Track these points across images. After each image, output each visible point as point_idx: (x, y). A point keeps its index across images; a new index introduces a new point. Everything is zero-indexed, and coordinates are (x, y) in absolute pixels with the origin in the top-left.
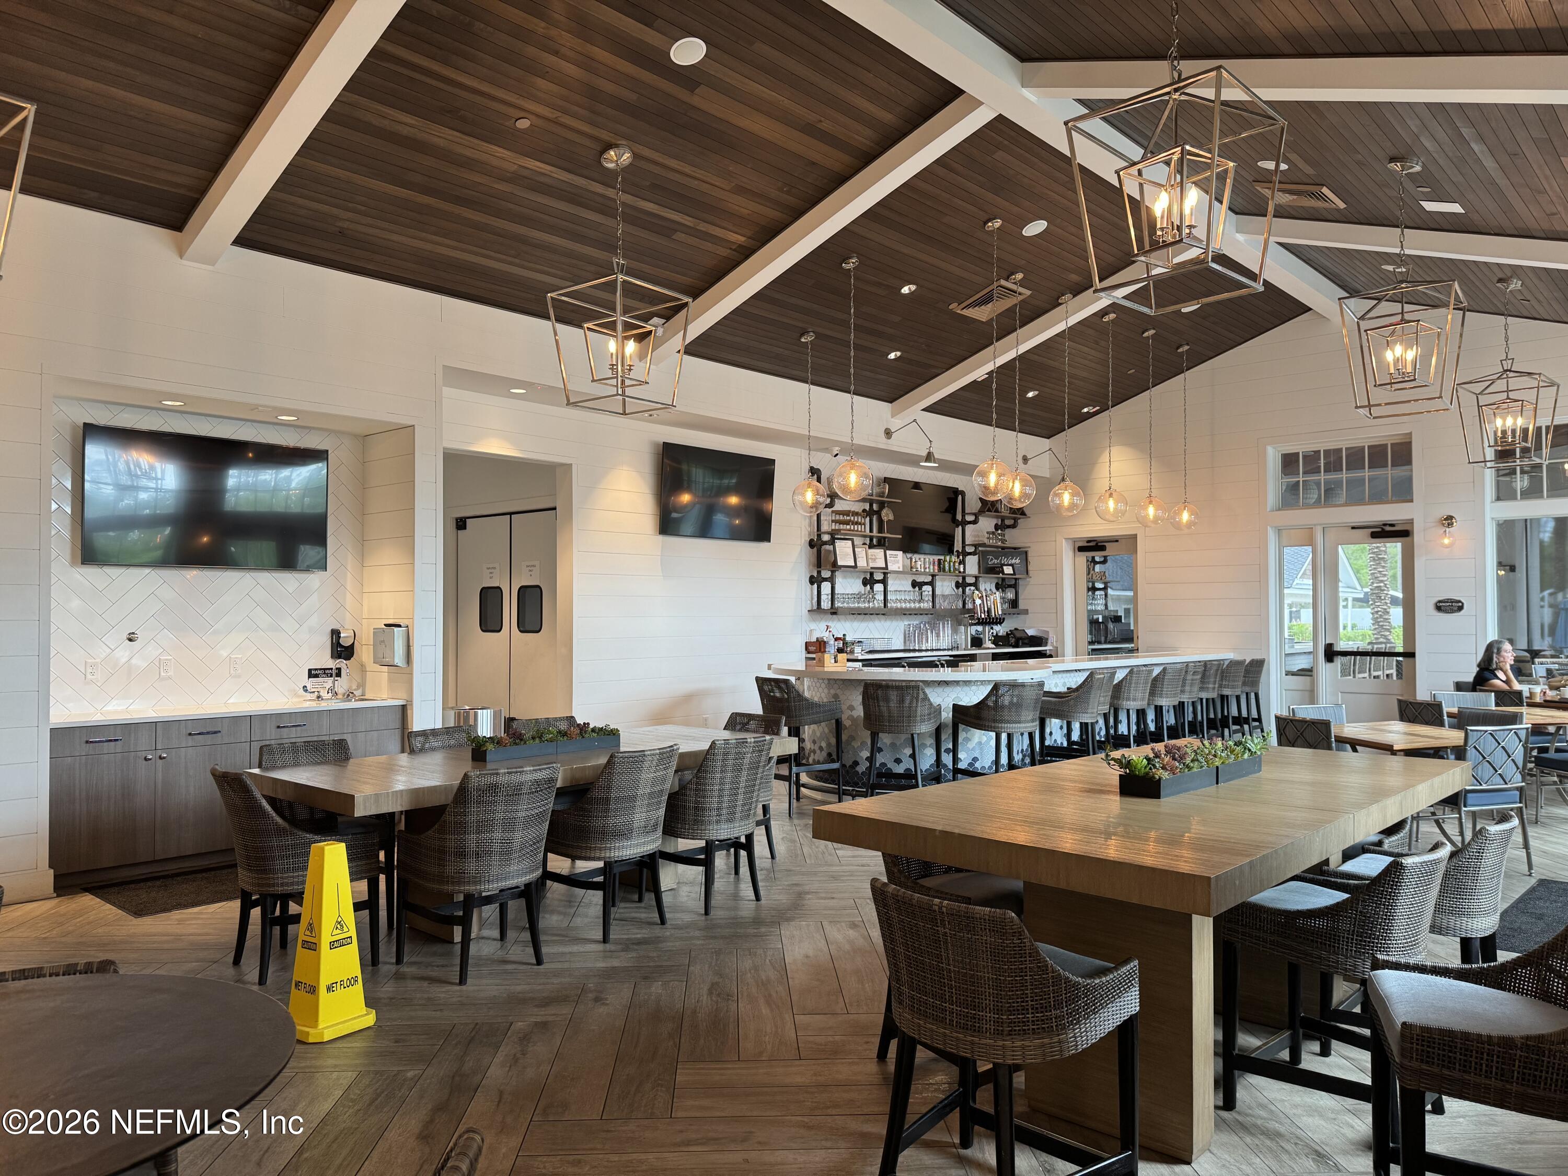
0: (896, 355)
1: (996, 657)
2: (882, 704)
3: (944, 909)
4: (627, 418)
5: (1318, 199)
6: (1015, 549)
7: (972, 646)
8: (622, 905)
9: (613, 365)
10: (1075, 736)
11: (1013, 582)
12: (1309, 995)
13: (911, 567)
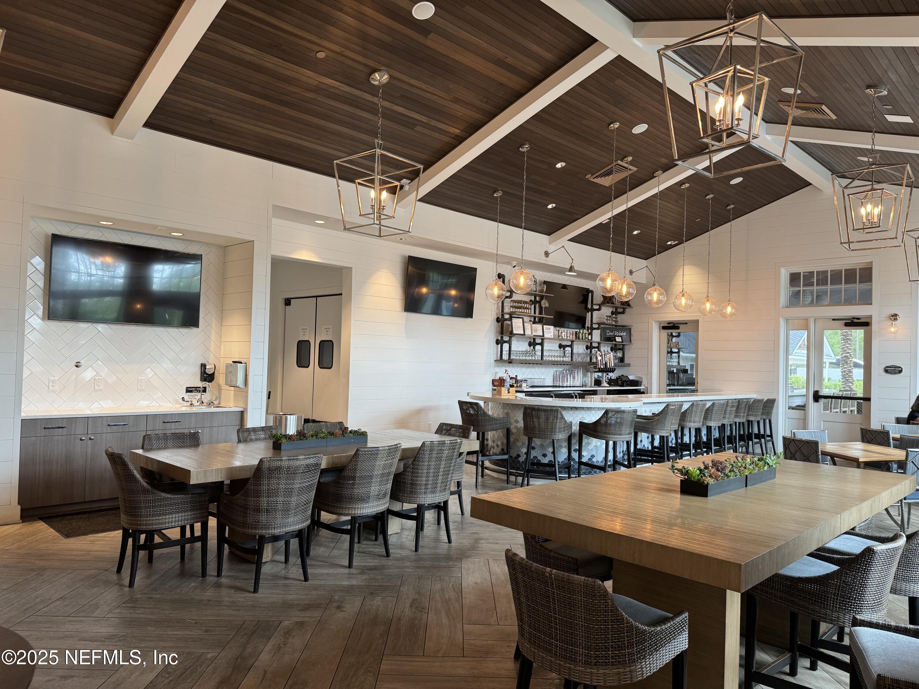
0: (552, 206)
1: (609, 392)
2: (535, 420)
3: (553, 576)
4: (381, 239)
5: (819, 113)
6: (623, 326)
7: (595, 385)
8: (365, 542)
9: (373, 206)
10: (657, 443)
11: (621, 347)
13: (559, 336)
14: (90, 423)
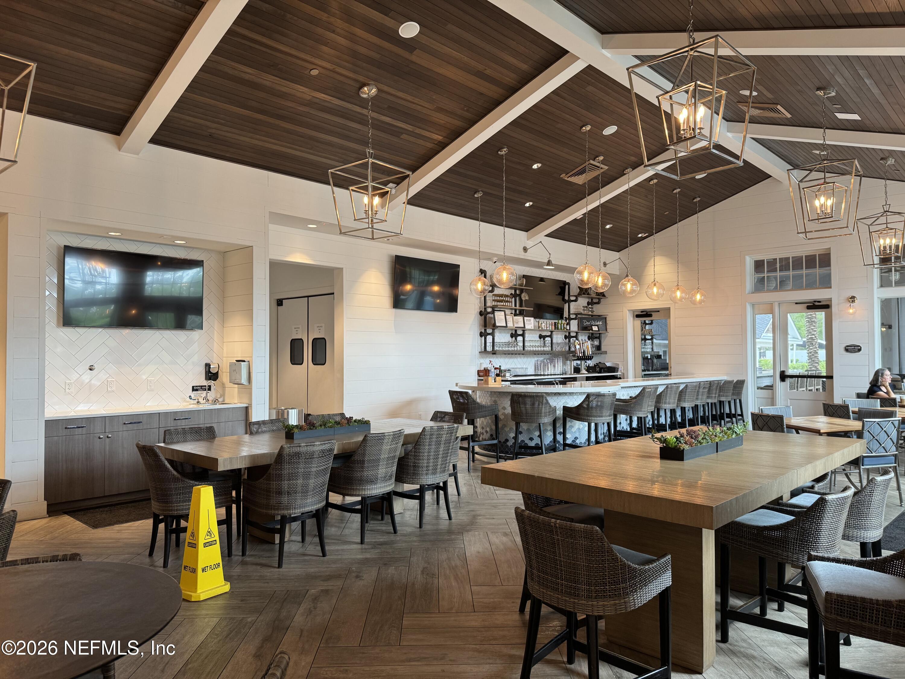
0: (530, 204)
1: (588, 379)
2: (522, 406)
3: (557, 525)
4: (374, 241)
5: (775, 112)
6: (599, 316)
7: (574, 373)
8: (372, 522)
9: (366, 211)
10: (635, 425)
11: (598, 335)
12: (771, 575)
13: (539, 327)
14: (107, 422)
